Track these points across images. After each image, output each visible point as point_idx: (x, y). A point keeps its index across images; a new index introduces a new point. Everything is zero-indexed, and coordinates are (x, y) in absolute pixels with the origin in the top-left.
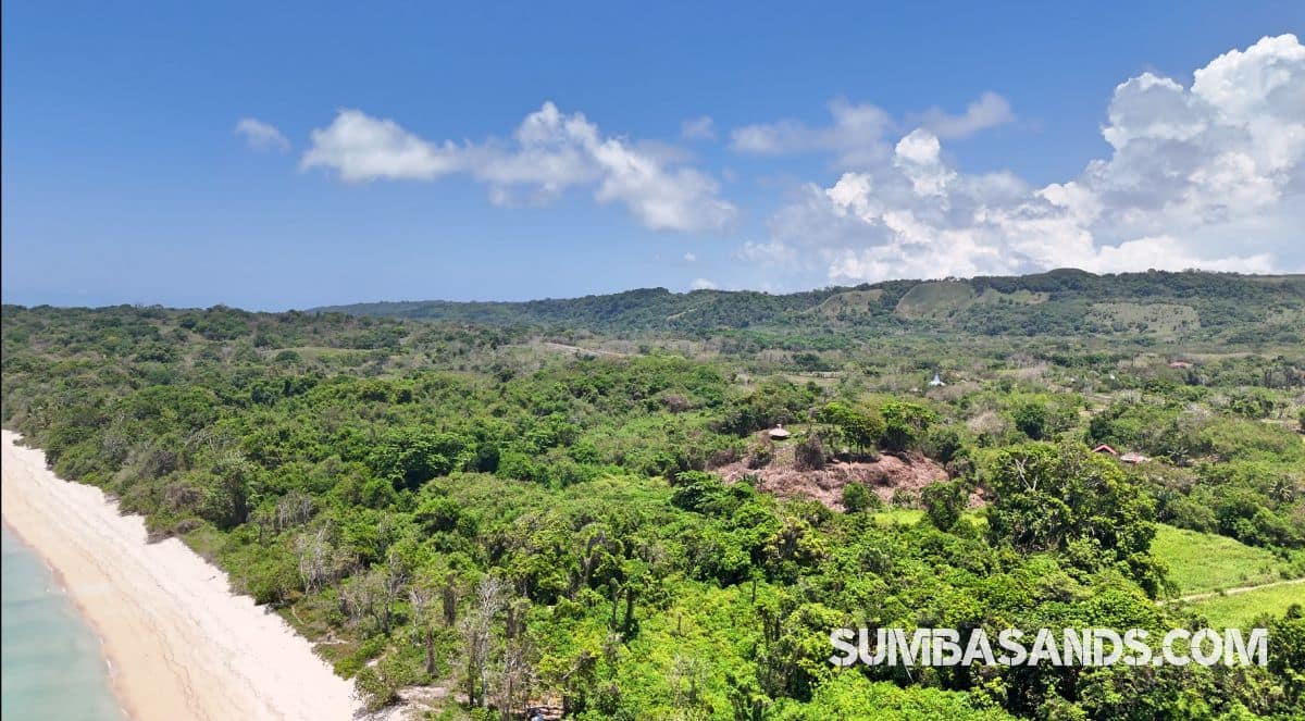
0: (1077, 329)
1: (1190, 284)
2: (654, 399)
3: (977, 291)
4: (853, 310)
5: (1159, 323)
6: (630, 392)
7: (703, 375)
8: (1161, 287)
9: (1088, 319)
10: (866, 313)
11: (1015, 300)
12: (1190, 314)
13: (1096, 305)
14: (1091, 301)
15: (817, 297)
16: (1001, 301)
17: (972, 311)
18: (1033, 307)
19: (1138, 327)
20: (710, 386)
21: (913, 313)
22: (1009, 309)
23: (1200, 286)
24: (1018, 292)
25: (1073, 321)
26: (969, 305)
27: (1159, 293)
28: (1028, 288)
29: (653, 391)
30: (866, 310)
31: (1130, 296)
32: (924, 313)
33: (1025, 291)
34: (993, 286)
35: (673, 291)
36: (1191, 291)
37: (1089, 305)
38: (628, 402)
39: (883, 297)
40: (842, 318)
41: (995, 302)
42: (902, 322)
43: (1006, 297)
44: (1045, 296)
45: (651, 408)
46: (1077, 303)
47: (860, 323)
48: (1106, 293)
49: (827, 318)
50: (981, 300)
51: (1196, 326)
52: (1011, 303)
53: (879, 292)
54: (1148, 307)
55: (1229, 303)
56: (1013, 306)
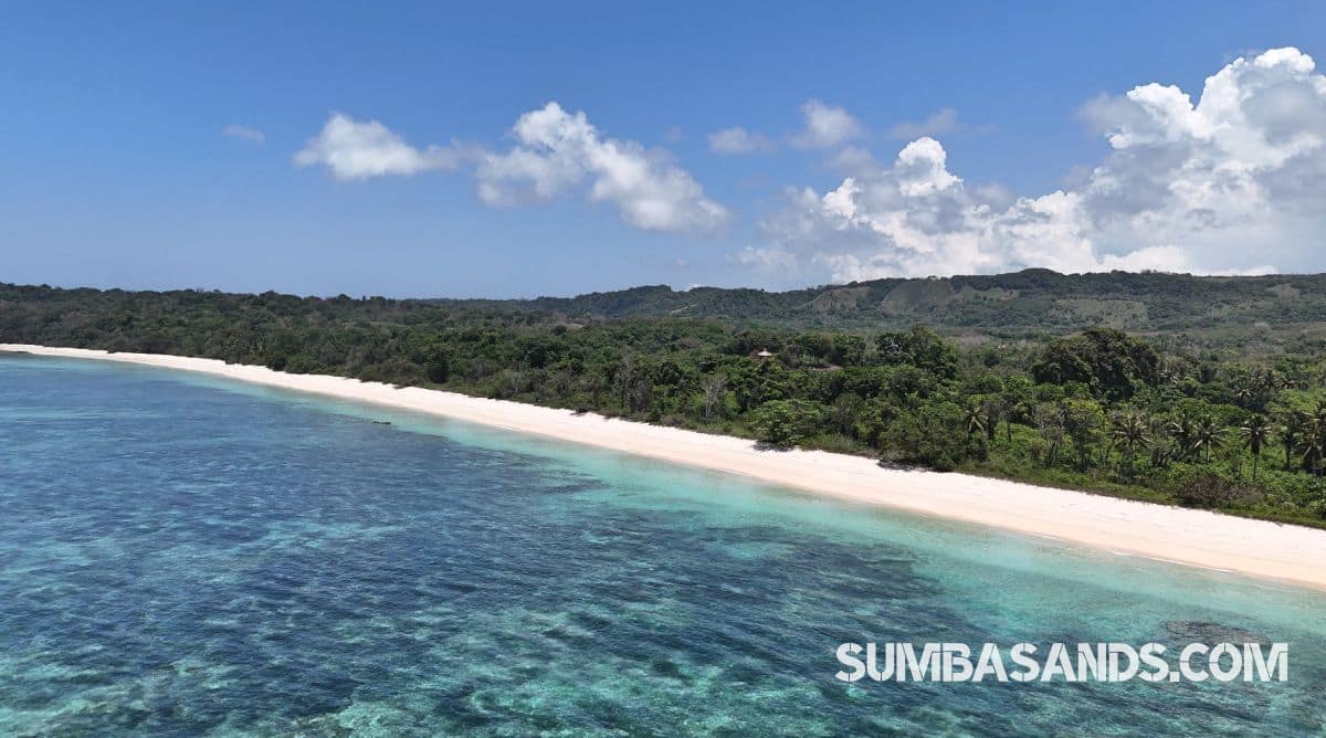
0: (1041, 321)
1: (1145, 283)
2: (677, 343)
3: (955, 288)
4: (842, 306)
5: (1113, 317)
6: (657, 338)
7: (711, 330)
8: (1119, 285)
9: (1053, 312)
10: (854, 309)
11: (989, 297)
12: (1140, 308)
13: (1058, 301)
14: (1054, 297)
15: (810, 294)
16: (977, 297)
17: (950, 306)
18: (1004, 302)
19: (1094, 320)
20: (716, 336)
21: (896, 307)
22: (983, 305)
23: (1155, 285)
24: (992, 289)
25: (1038, 314)
26: (947, 301)
27: (1119, 290)
28: (1002, 286)
29: (674, 338)
30: (854, 305)
31: (1092, 293)
32: (907, 308)
33: (998, 288)
34: (970, 284)
35: (675, 289)
36: (1146, 290)
37: (1054, 300)
38: (656, 345)
39: (870, 294)
40: (832, 312)
41: (971, 299)
42: (886, 316)
43: (982, 294)
44: (1016, 293)
45: (674, 349)
46: (1042, 299)
47: (849, 317)
48: (1071, 291)
49: (818, 313)
50: (959, 296)
51: (1145, 319)
52: (985, 299)
53: (866, 289)
54: (1104, 303)
55: (1175, 300)
56: (986, 302)
